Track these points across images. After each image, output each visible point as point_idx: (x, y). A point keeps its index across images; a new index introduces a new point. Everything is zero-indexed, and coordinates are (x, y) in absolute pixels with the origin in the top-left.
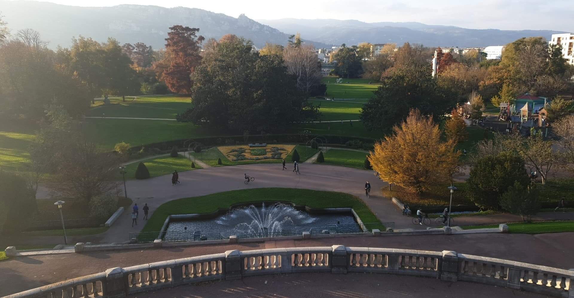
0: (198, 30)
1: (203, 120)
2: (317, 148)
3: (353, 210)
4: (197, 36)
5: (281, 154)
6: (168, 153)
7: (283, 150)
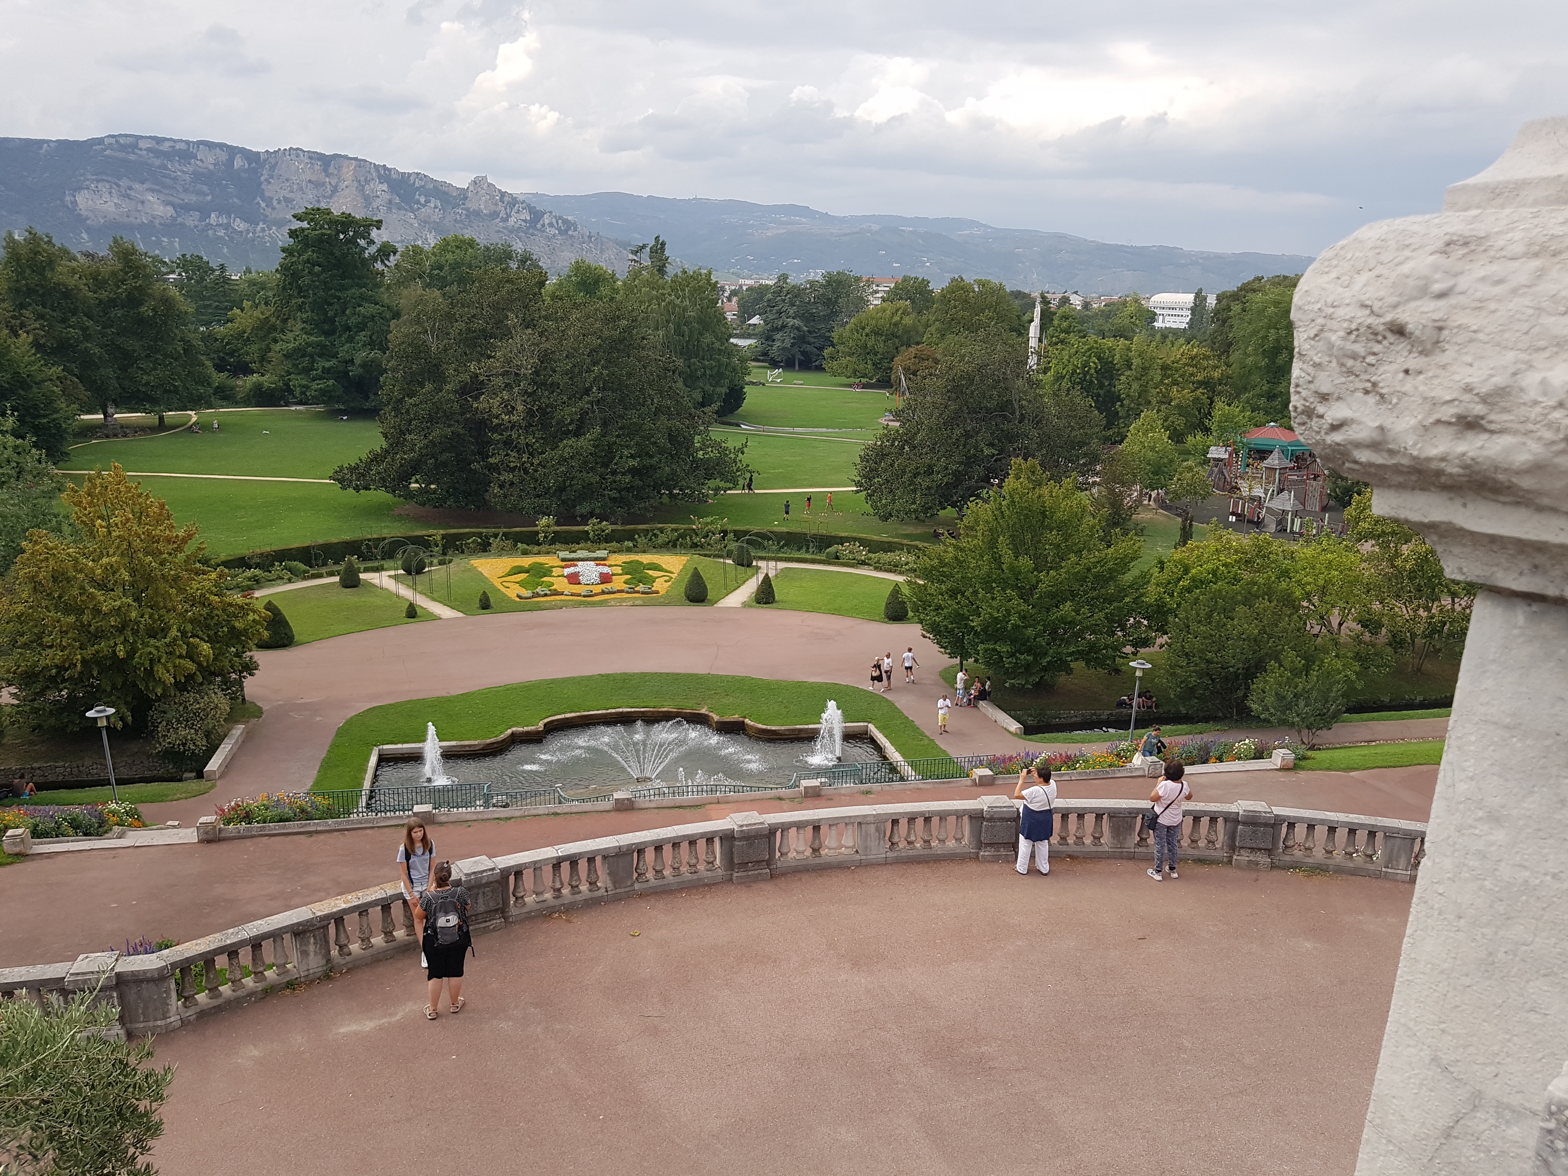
0: (379, 224)
1: (417, 482)
2: (749, 565)
3: (871, 727)
4: (374, 243)
5: (653, 580)
6: (331, 574)
7: (656, 567)
